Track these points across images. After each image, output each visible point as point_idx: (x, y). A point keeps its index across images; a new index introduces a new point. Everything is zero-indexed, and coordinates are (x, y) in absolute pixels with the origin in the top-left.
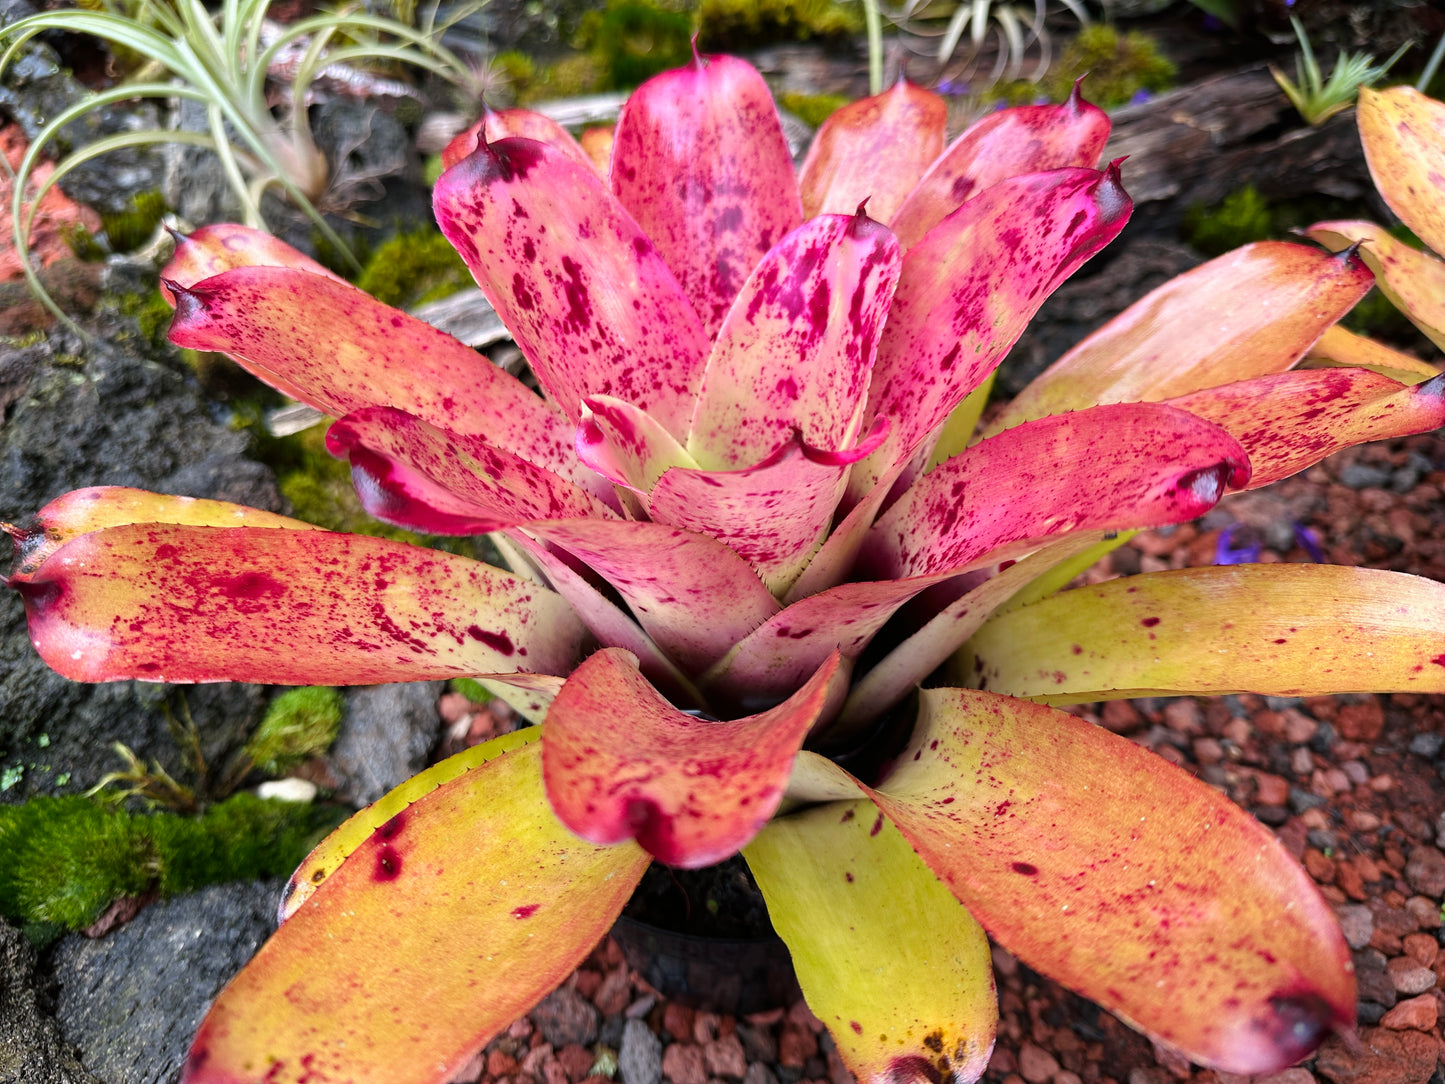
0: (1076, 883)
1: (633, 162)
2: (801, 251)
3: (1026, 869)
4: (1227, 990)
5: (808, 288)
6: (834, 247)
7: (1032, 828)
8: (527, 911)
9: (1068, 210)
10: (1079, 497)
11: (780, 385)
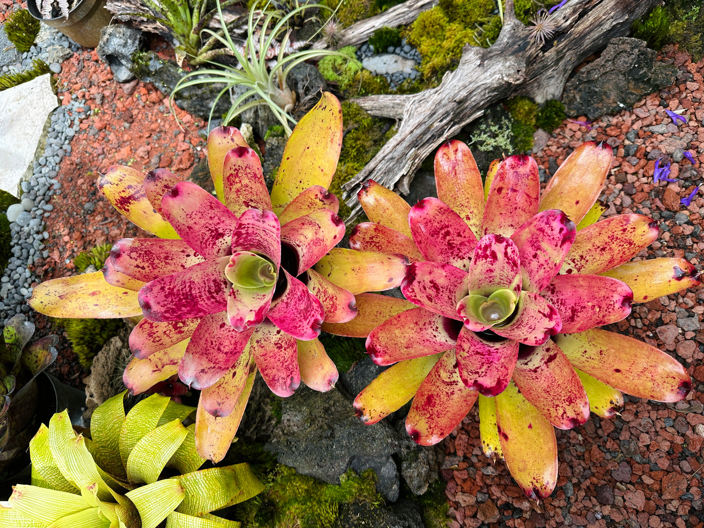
0: (629, 371)
2: (483, 246)
3: (618, 371)
4: (670, 388)
5: (488, 253)
6: (493, 244)
7: (611, 357)
8: (530, 426)
9: (556, 225)
10: (594, 298)
11: (487, 271)
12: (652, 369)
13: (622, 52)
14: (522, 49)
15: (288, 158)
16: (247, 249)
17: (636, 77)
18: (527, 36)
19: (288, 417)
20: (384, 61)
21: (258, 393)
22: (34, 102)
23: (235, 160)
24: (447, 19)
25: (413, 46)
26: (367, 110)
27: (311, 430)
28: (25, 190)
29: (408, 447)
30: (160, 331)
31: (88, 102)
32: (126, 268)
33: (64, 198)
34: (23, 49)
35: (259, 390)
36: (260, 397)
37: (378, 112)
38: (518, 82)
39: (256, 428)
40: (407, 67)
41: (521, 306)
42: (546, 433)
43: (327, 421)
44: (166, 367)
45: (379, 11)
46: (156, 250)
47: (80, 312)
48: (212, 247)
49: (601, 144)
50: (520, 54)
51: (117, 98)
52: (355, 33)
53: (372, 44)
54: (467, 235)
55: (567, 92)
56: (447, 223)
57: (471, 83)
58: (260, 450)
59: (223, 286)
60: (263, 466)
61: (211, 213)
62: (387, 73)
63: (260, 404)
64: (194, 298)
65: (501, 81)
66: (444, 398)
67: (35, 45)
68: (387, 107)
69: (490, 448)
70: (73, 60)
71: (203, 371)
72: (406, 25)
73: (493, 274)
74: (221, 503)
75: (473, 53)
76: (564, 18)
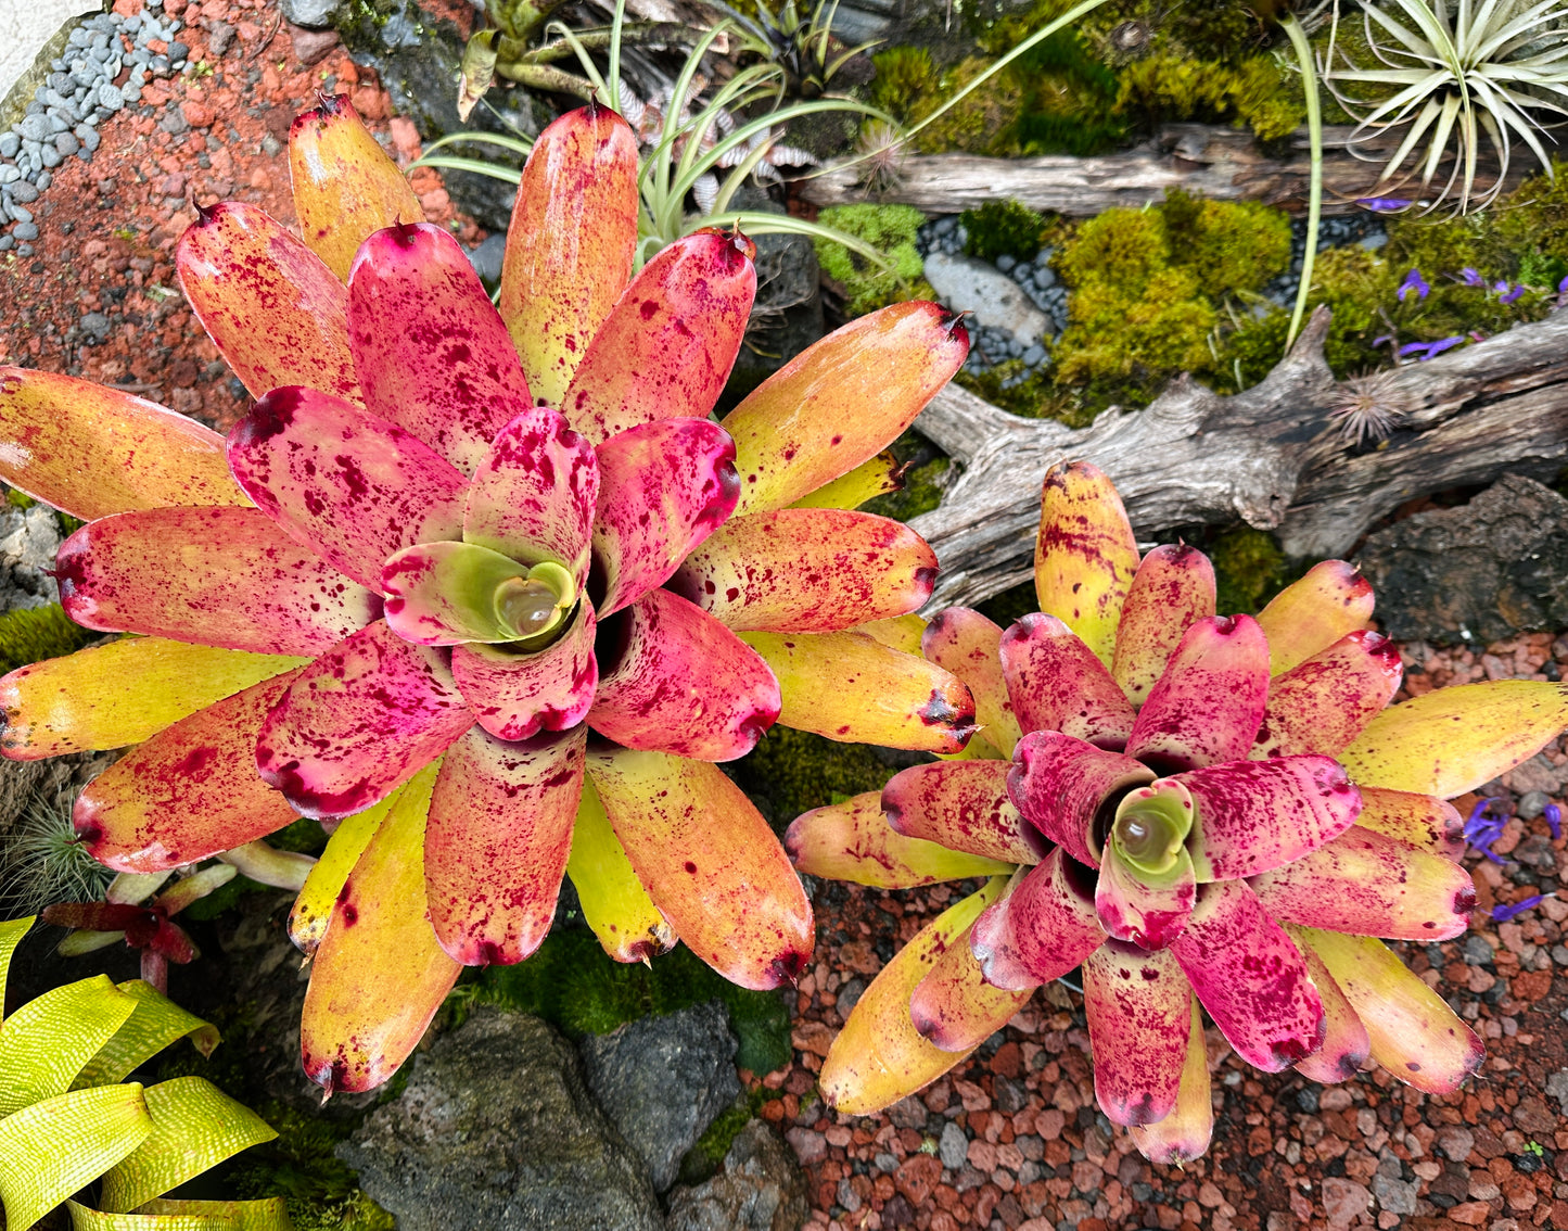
13: (1518, 515)
14: (1305, 435)
18: (1329, 410)
19: (421, 1097)
20: (980, 285)
24: (1165, 252)
25: (1060, 279)
27: (466, 1152)
31: (187, 33)
33: (33, 273)
38: (1263, 527)
40: (1028, 328)
43: (510, 1145)
45: (1017, 149)
50: (1296, 447)
51: (270, 56)
52: (937, 184)
53: (967, 226)
57: (1154, 469)
60: (319, 1184)
62: (974, 320)
65: (1224, 500)
72: (1066, 219)
75: (1189, 402)
76: (1428, 398)
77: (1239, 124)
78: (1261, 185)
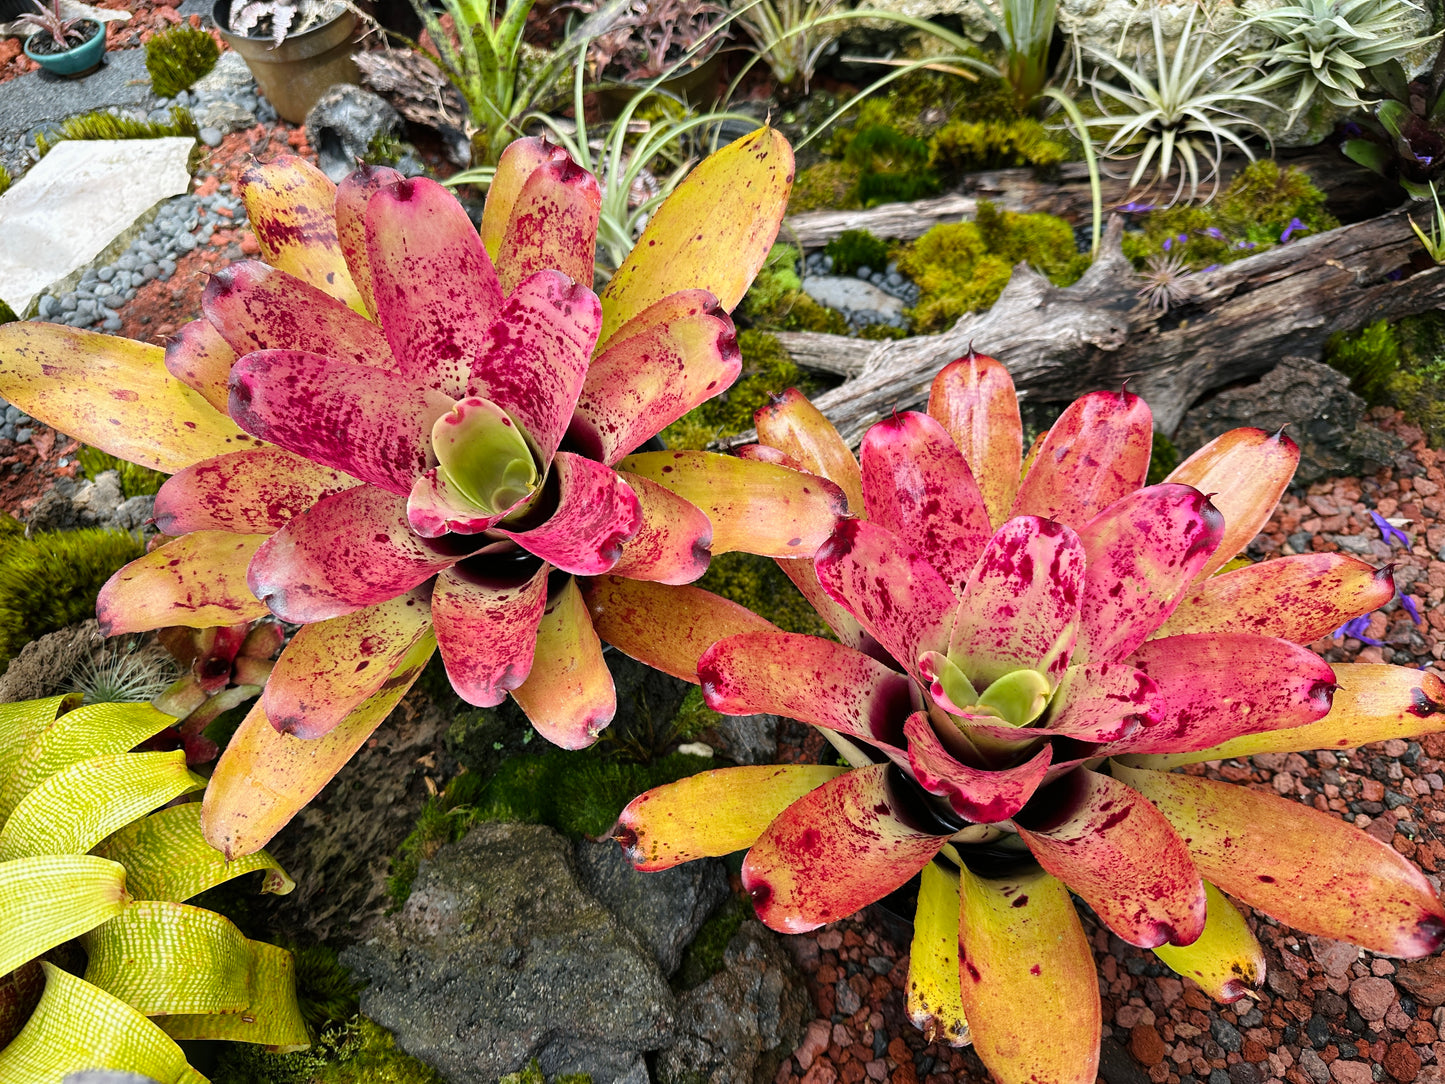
0: (1296, 881)
1: (874, 493)
2: (1008, 540)
3: (1267, 879)
4: (1397, 923)
5: (1016, 559)
6: (1032, 538)
7: (1253, 853)
8: (1036, 970)
9: (1181, 516)
10: (1240, 686)
11: (1001, 610)
12: (1354, 882)
13: (1301, 383)
14: (1125, 307)
15: (652, 243)
16: (498, 398)
17: (1323, 437)
18: (1136, 290)
20: (847, 288)
21: (370, 837)
22: (142, 175)
23: (550, 185)
24: (983, 247)
25: (906, 276)
26: (791, 353)
27: (470, 942)
28: (42, 310)
29: (687, 1061)
30: (237, 503)
32: (228, 326)
34: (165, 90)
35: (375, 829)
36: (371, 849)
37: (812, 359)
38: (1109, 347)
39: (334, 916)
40: (889, 308)
41: (1057, 710)
42: (1074, 987)
43: (515, 929)
44: (208, 607)
45: (860, 205)
46: (306, 319)
47: (73, 421)
48: (426, 369)
49: (1278, 436)
50: (1119, 313)
53: (831, 254)
54: (973, 521)
55: (1186, 427)
56: (938, 482)
57: (1013, 333)
58: (328, 962)
59: (415, 463)
60: (319, 1006)
61: (457, 280)
62: (846, 308)
63: (365, 863)
64: (346, 441)
65: (1075, 340)
66: (842, 848)
67: (191, 93)
68: (833, 351)
69: (925, 1007)
70: (251, 135)
71: (305, 588)
72: (903, 242)
73: (1013, 622)
74: (192, 1004)
75: (1030, 282)
76: (1209, 284)
77: (1020, 161)
78: (1045, 203)
